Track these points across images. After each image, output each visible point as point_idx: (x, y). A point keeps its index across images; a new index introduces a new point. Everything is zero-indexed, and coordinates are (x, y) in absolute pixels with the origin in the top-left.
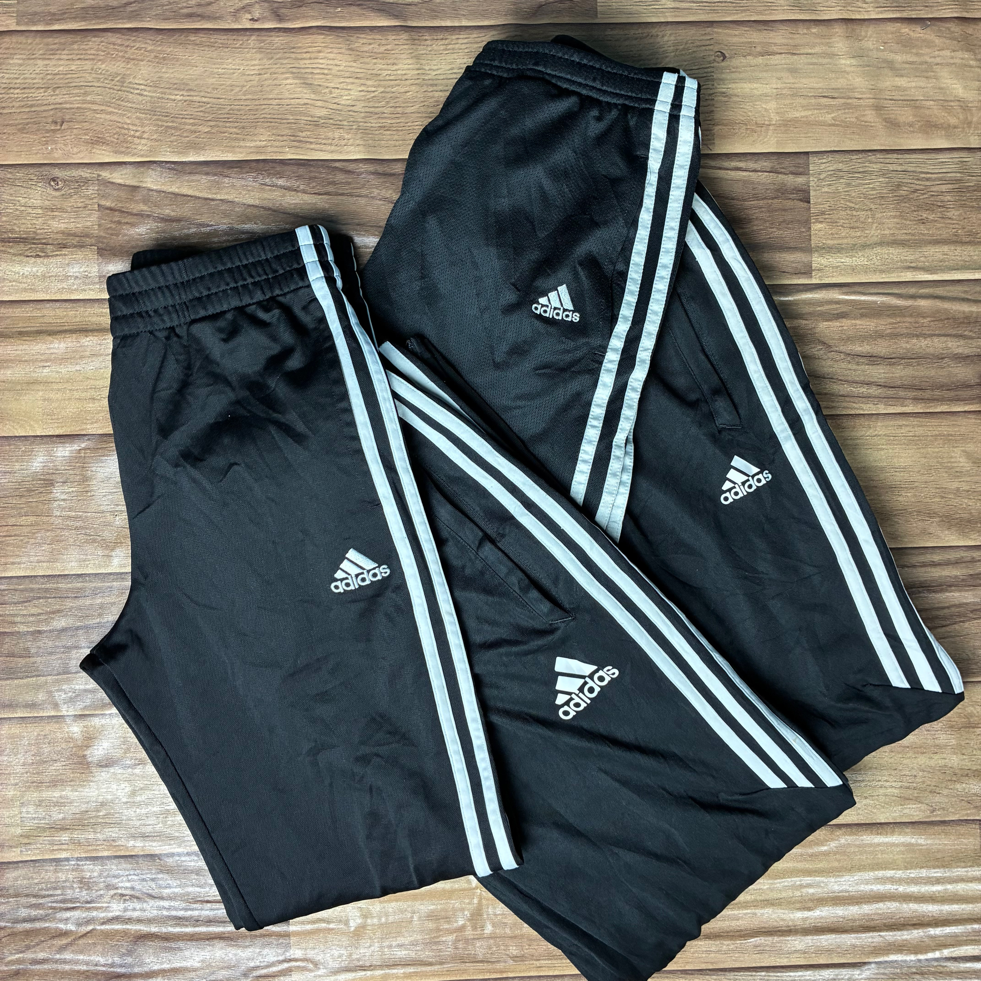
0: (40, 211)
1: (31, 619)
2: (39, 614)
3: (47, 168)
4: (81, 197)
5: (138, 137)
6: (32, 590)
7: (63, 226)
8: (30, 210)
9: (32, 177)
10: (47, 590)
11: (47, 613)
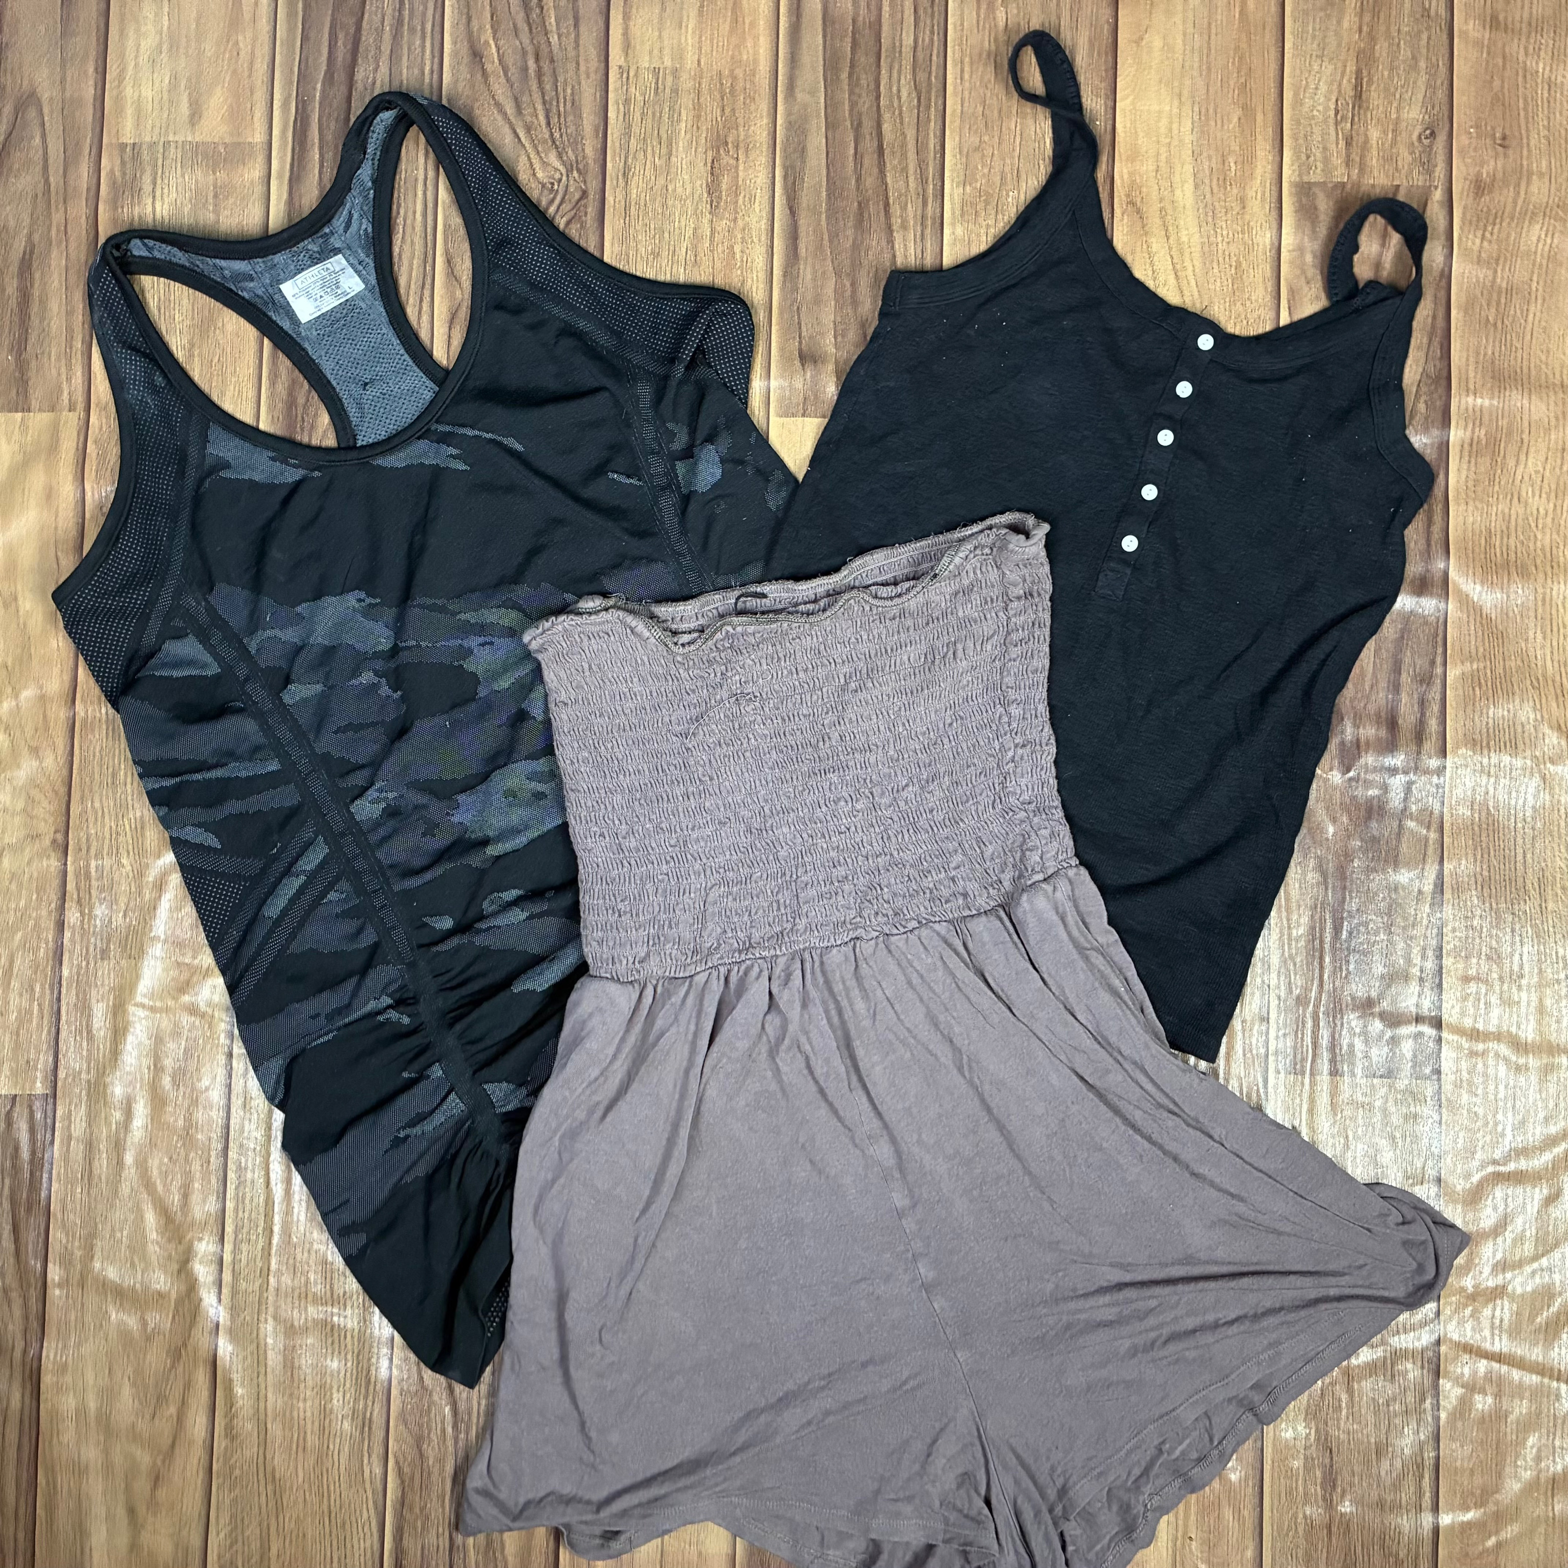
0: (1394, 116)
1: (895, 89)
2: (899, 98)
3: (1447, 126)
4: (1410, 164)
5: (1483, 236)
6: (929, 92)
7: (1374, 142)
8: (1395, 105)
9: (1437, 108)
10: (928, 107)
11: (900, 107)
